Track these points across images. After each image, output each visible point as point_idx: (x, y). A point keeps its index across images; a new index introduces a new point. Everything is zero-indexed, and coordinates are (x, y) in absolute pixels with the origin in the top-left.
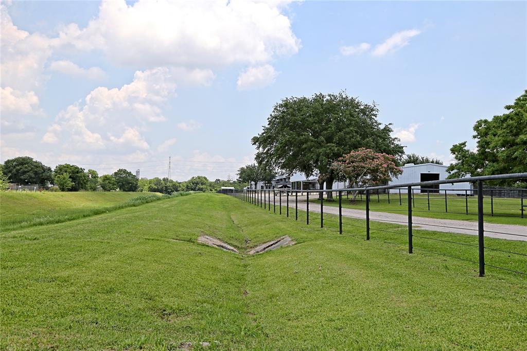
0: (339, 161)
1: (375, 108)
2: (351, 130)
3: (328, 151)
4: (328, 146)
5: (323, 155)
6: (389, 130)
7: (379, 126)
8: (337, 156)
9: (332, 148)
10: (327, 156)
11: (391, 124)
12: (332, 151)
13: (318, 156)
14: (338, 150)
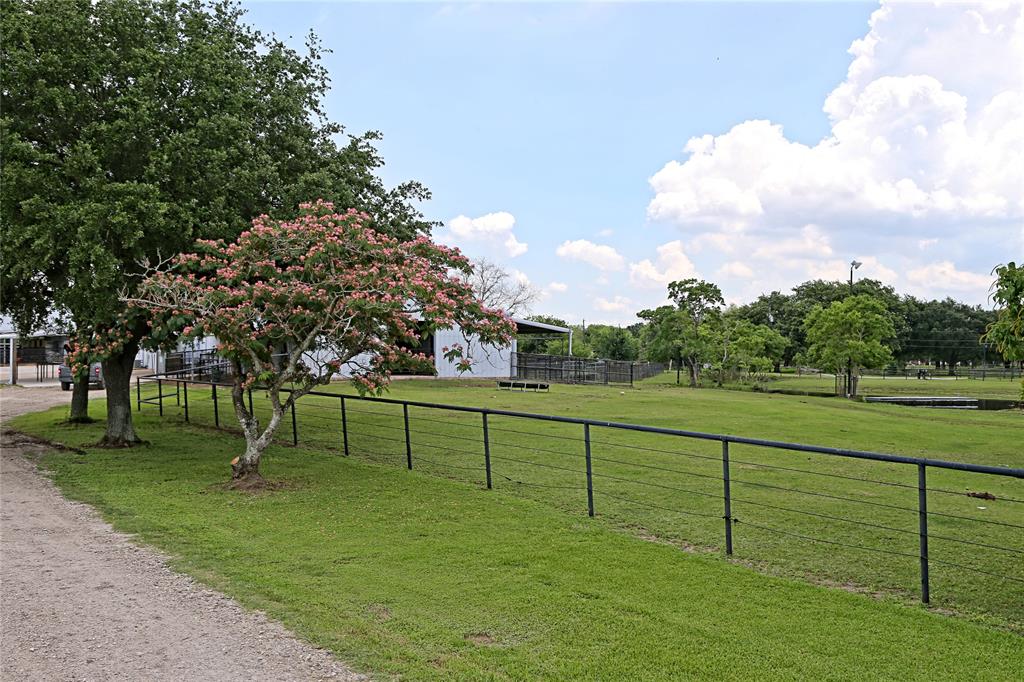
0: (176, 272)
1: (315, 61)
2: (233, 130)
3: (120, 218)
4: (118, 195)
5: (90, 237)
6: (368, 159)
7: (333, 137)
8: (165, 243)
9: (142, 205)
10: (113, 239)
11: (374, 135)
12: (141, 216)
13: (64, 237)
14: (172, 215)
